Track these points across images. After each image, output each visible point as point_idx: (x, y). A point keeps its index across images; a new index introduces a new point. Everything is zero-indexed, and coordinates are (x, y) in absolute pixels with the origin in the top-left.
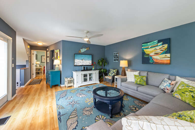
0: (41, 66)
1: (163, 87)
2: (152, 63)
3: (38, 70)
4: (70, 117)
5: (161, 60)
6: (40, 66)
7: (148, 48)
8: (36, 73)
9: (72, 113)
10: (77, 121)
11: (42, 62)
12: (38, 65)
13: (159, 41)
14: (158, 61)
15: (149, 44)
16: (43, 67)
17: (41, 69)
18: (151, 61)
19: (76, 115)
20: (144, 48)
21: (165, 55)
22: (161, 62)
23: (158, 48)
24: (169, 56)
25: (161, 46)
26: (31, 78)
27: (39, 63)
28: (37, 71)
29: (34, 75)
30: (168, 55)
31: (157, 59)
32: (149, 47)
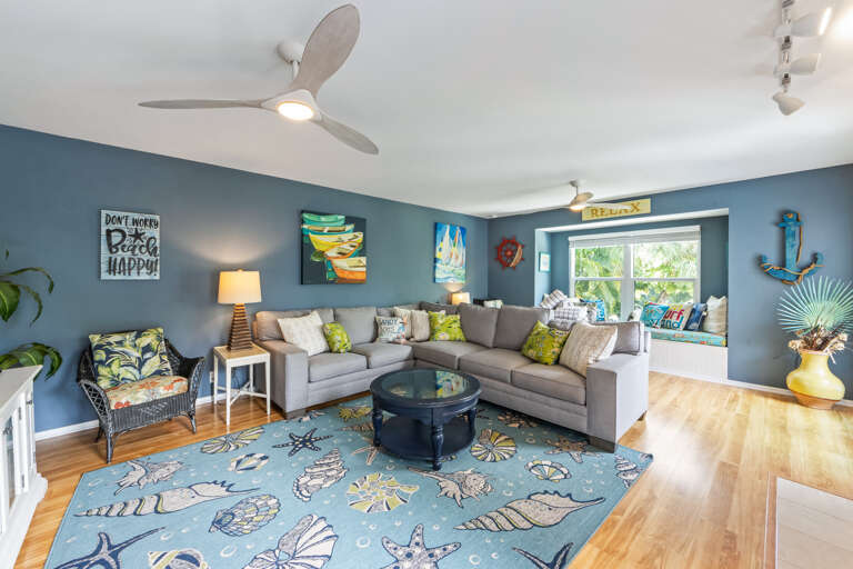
1: (395, 336)
2: (332, 282)
4: (526, 525)
5: (352, 272)
7: (320, 232)
9: (501, 530)
10: (529, 498)
13: (348, 220)
14: (345, 276)
15: (323, 219)
18: (329, 276)
19: (505, 512)
20: (308, 231)
21: (358, 258)
22: (351, 277)
23: (345, 237)
24: (365, 262)
25: (351, 235)
30: (364, 260)
31: (343, 270)
32: (325, 231)
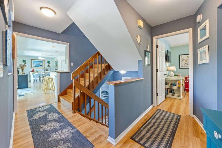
0: (179, 75)
3: (171, 84)
6: (176, 75)
8: (167, 90)
11: (180, 68)
12: (172, 72)
16: (182, 79)
17: (179, 84)
26: (152, 103)
27: (173, 68)
28: (169, 86)
29: (159, 97)
